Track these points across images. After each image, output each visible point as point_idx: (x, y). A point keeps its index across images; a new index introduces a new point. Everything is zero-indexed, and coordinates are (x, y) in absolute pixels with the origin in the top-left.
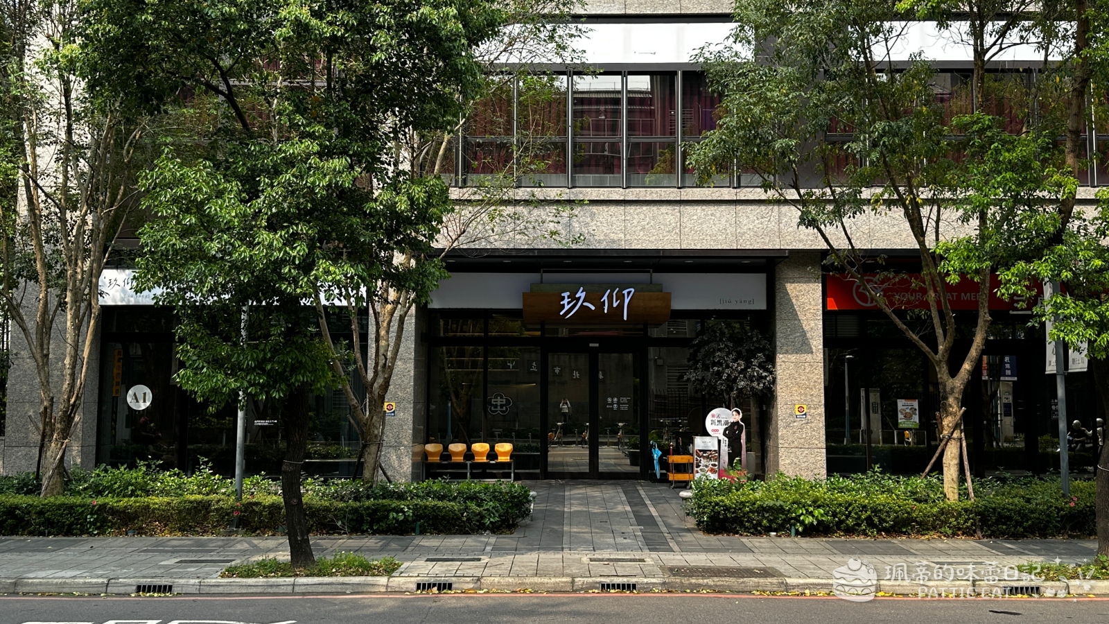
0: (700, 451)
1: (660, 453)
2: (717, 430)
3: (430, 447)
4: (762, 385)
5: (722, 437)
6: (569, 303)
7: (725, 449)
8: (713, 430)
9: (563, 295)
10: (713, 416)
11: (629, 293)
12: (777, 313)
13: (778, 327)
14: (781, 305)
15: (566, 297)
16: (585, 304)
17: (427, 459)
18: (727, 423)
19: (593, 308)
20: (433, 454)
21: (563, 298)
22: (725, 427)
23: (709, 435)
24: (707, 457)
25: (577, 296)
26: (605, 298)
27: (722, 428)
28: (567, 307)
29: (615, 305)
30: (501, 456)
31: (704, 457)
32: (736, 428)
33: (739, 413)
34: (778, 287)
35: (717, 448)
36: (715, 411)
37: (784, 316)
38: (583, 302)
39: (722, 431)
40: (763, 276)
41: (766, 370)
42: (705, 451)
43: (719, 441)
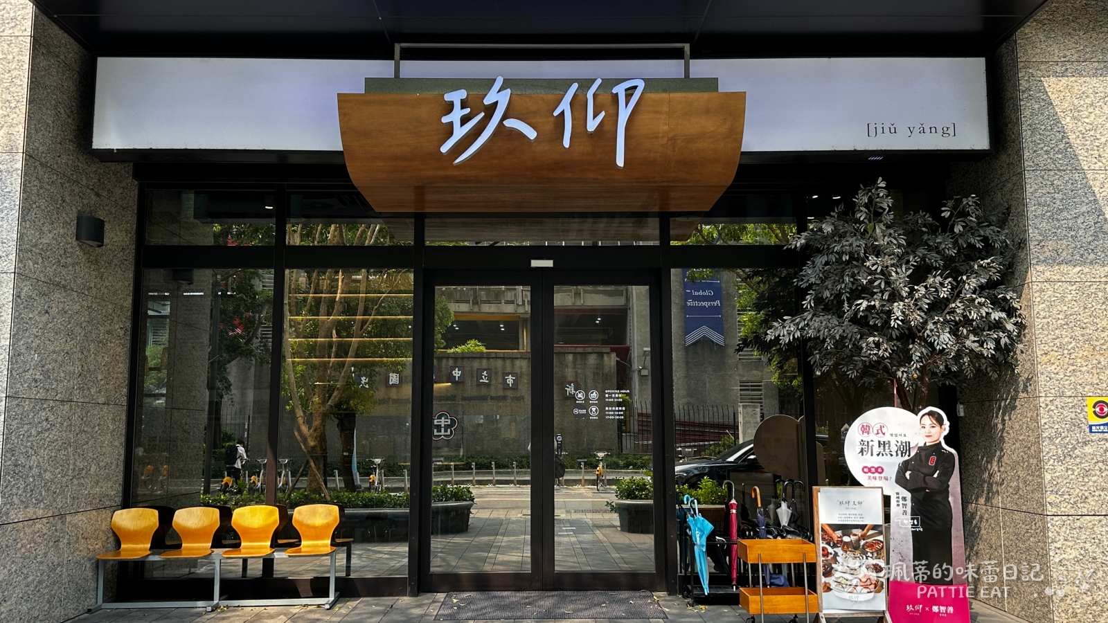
0: (835, 527)
1: (709, 527)
2: (880, 470)
3: (126, 519)
4: (991, 345)
5: (893, 490)
6: (464, 120)
7: (903, 522)
8: (867, 470)
9: (448, 97)
10: (865, 429)
11: (630, 92)
12: (1026, 154)
13: (1029, 189)
14: (1034, 131)
15: (457, 105)
16: (510, 123)
17: (118, 543)
18: (905, 448)
19: (531, 134)
20: (134, 536)
21: (449, 108)
22: (900, 460)
23: (855, 483)
24: (854, 547)
25: (488, 101)
26: (565, 106)
27: (892, 464)
28: (459, 132)
29: (592, 125)
30: (309, 538)
31: (846, 546)
32: (932, 463)
33: (940, 422)
34: (1024, 84)
35: (880, 521)
36: (873, 416)
37: (1042, 160)
38: (505, 117)
39: (892, 472)
40: (977, 65)
41: (999, 304)
42: (846, 529)
43: (887, 500)
